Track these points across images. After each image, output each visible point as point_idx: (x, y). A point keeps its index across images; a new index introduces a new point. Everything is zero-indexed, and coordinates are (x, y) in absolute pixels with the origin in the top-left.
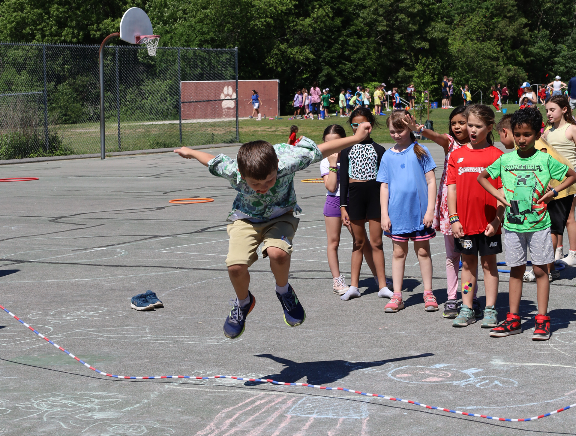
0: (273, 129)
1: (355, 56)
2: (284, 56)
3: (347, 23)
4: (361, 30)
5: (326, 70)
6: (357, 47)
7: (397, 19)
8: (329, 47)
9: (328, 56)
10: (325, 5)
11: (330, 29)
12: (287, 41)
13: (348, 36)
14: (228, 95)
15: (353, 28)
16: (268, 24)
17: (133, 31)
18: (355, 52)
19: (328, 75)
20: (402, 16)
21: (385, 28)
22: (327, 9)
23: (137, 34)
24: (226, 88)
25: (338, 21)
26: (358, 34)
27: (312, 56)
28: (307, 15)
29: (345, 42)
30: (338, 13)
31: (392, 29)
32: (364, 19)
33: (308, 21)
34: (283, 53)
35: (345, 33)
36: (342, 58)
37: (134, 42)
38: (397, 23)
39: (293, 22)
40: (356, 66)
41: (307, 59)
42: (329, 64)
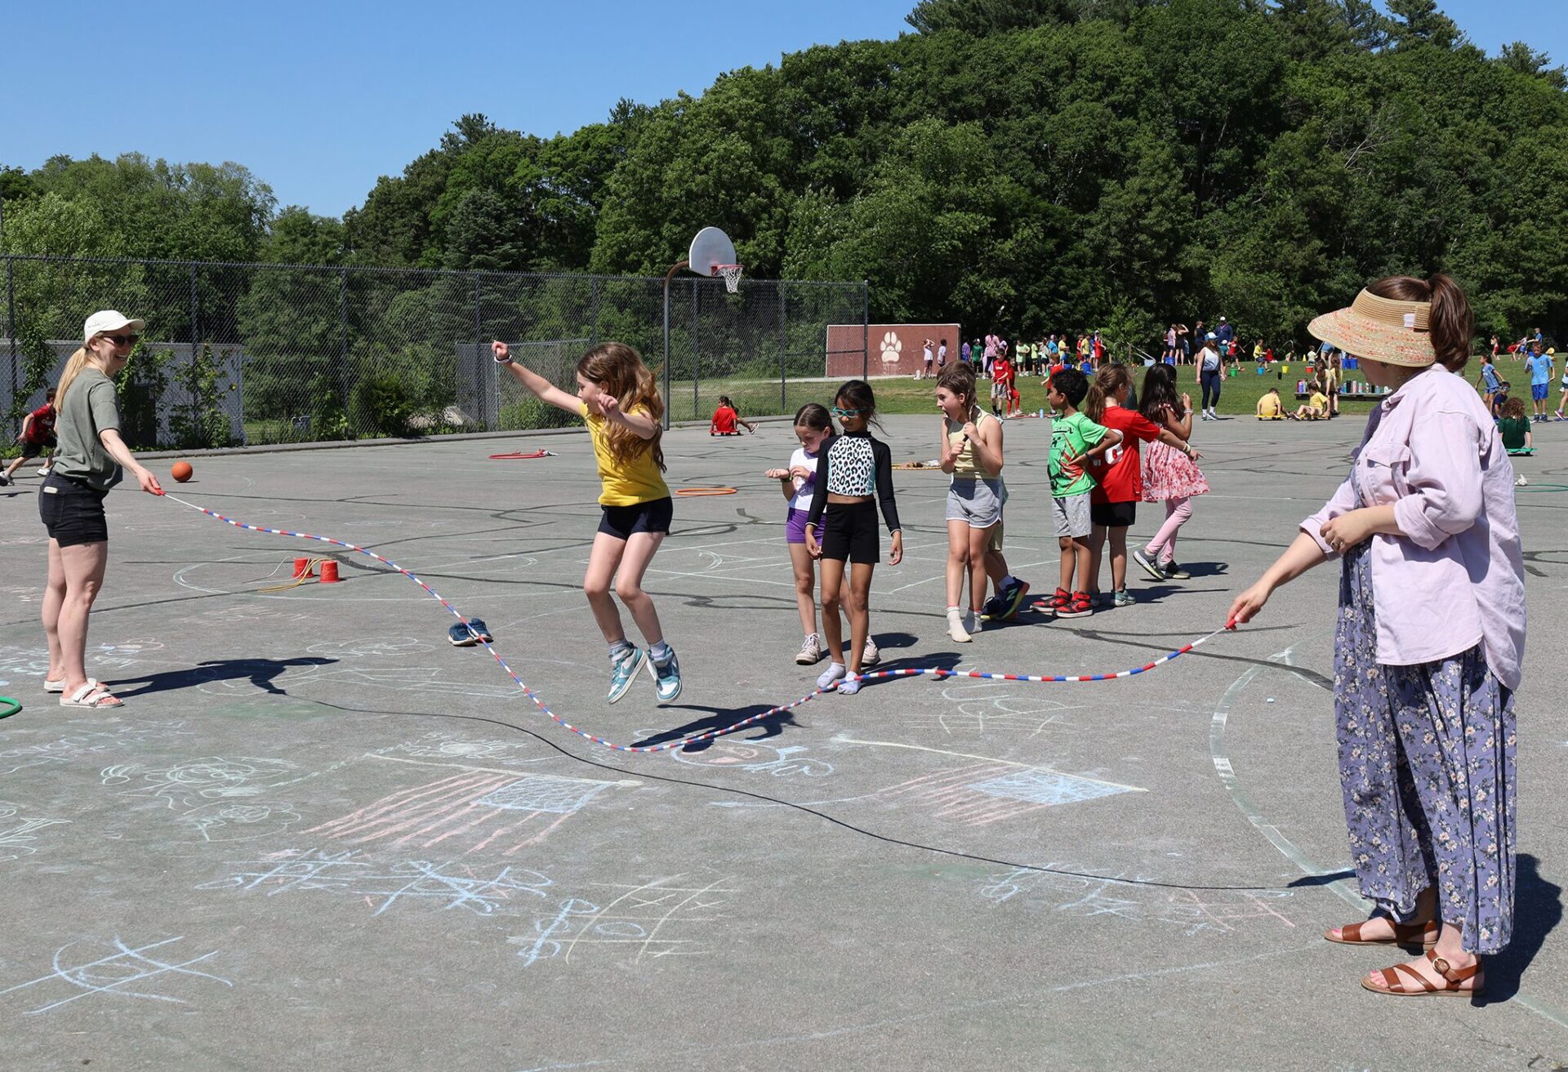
0: (926, 391)
1: (1073, 292)
2: (975, 292)
3: (1062, 247)
4: (1084, 256)
5: (1033, 310)
6: (1077, 280)
7: (1137, 241)
8: (1037, 279)
9: (1035, 291)
10: (1033, 222)
11: (1041, 256)
12: (980, 271)
13: (1063, 264)
14: (890, 344)
15: (1071, 254)
16: (954, 247)
17: (708, 259)
18: (1074, 287)
19: (1035, 317)
20: (1143, 237)
21: (1118, 253)
22: (1037, 226)
23: (713, 263)
24: (888, 334)
25: (1051, 245)
26: (1080, 261)
27: (1013, 292)
28: (1007, 235)
29: (1060, 273)
30: (1051, 232)
31: (1129, 256)
32: (1092, 240)
33: (1009, 244)
34: (974, 286)
35: (1060, 260)
36: (1056, 294)
37: (708, 273)
38: (1137, 246)
39: (989, 245)
40: (1075, 305)
41: (1006, 296)
42: (1036, 302)
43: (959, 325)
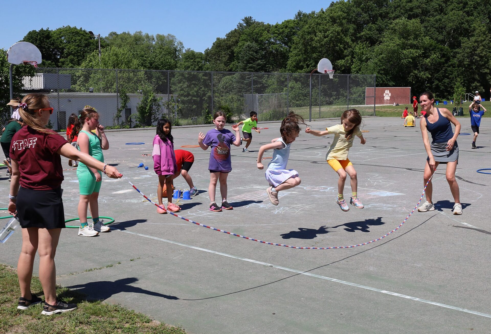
1: (451, 76)
2: (416, 77)
3: (448, 60)
4: (455, 64)
5: (436, 82)
6: (452, 72)
7: (474, 59)
8: (438, 72)
9: (437, 76)
10: (437, 52)
11: (440, 64)
12: (418, 69)
13: (448, 67)
14: (387, 94)
15: (450, 63)
16: (410, 62)
17: (324, 68)
18: (451, 74)
19: (437, 85)
20: (476, 57)
21: (467, 63)
22: (438, 54)
24: (386, 91)
25: (443, 60)
26: (453, 66)
27: (430, 76)
28: (427, 57)
29: (446, 69)
30: (443, 56)
31: (472, 63)
32: (458, 59)
33: (428, 60)
34: (416, 75)
35: (446, 65)
36: (445, 77)
37: (324, 72)
38: (474, 61)
39: (422, 60)
40: (451, 81)
41: (427, 77)
42: (437, 79)
43: (410, 88)
